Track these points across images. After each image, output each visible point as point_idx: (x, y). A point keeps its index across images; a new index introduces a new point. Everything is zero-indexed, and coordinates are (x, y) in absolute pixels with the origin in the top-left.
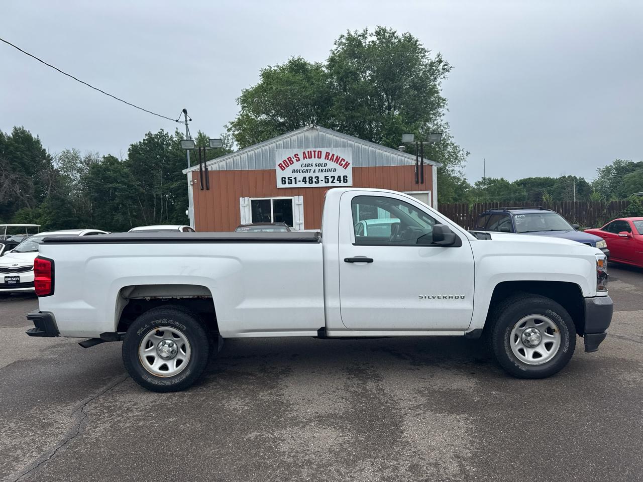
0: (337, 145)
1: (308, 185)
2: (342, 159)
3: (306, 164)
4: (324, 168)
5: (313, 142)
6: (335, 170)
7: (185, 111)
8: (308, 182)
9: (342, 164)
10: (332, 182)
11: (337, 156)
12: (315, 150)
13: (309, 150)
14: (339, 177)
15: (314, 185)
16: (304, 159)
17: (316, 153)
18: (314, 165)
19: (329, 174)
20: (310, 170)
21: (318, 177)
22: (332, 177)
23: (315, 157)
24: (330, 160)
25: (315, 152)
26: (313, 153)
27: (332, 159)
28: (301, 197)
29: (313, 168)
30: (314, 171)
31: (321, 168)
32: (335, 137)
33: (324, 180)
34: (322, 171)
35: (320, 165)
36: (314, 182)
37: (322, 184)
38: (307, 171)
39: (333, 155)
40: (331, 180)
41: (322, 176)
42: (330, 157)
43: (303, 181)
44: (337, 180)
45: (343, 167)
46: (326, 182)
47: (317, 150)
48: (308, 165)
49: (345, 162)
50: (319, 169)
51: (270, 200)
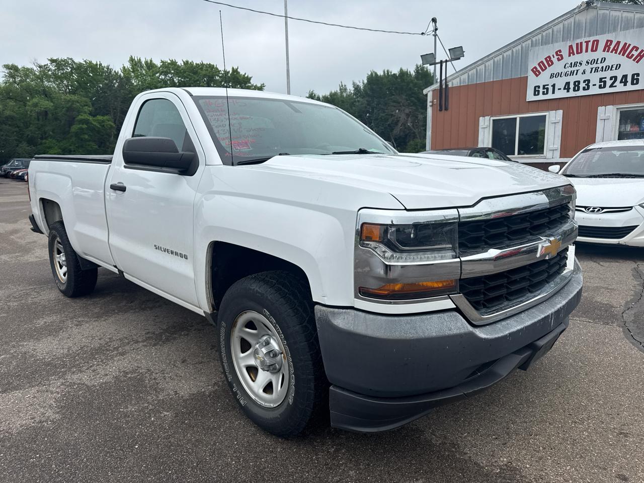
0: (627, 26)
1: (572, 94)
2: (634, 47)
3: (571, 63)
4: (600, 66)
5: (588, 28)
6: (618, 66)
7: (434, 20)
8: (571, 90)
9: (633, 55)
10: (611, 86)
11: (626, 44)
12: (587, 39)
13: (579, 41)
14: (625, 77)
15: (581, 93)
16: (570, 56)
17: (590, 44)
18: (584, 63)
19: (608, 74)
20: (577, 71)
21: (589, 81)
22: (611, 78)
23: (587, 51)
24: (612, 52)
25: (587, 42)
26: (584, 45)
27: (615, 50)
28: (560, 112)
29: (581, 69)
30: (584, 72)
31: (595, 66)
32: (625, 14)
33: (598, 84)
34: (596, 70)
35: (595, 61)
36: (581, 88)
37: (594, 90)
38: (572, 73)
39: (618, 43)
40: (609, 83)
41: (595, 78)
42: (612, 47)
43: (565, 89)
44: (621, 82)
45: (634, 60)
46: (600, 87)
47: (592, 39)
48: (575, 64)
49: (639, 51)
50: (592, 69)
51: (516, 118)
